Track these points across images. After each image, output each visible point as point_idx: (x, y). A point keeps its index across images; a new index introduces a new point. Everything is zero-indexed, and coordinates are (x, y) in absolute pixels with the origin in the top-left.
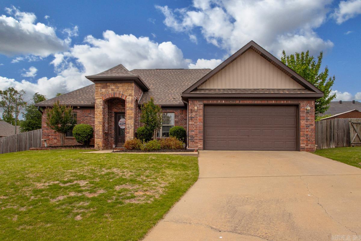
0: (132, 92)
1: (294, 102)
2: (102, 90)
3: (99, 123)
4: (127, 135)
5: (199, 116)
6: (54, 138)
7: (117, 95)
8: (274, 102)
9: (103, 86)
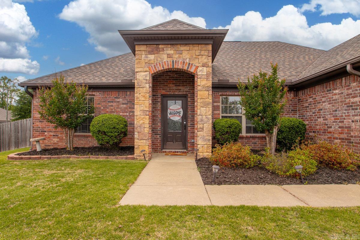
0: (208, 59)
2: (149, 56)
3: (144, 112)
4: (199, 133)
6: (54, 135)
7: (178, 65)
9: (150, 49)
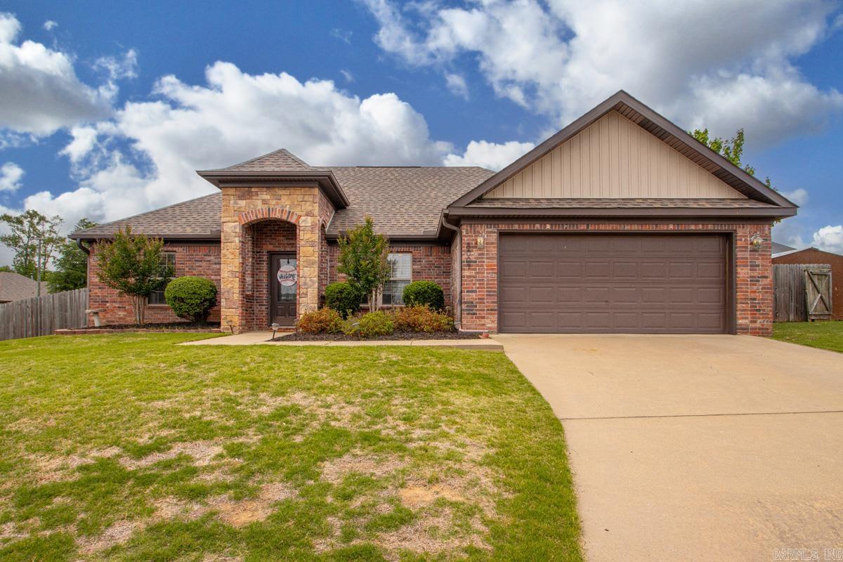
0: (313, 206)
1: (722, 227)
2: (240, 202)
3: (233, 274)
4: (302, 300)
5: (487, 258)
7: (275, 214)
8: (671, 227)
9: (240, 194)
